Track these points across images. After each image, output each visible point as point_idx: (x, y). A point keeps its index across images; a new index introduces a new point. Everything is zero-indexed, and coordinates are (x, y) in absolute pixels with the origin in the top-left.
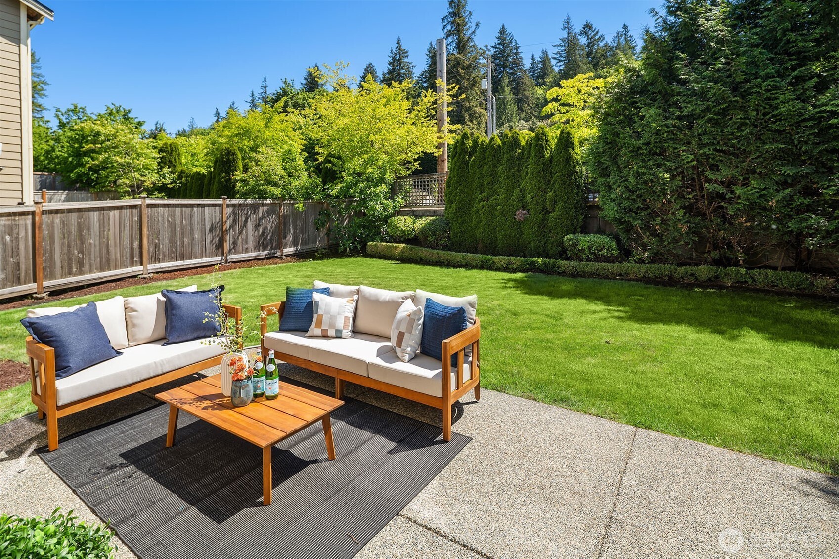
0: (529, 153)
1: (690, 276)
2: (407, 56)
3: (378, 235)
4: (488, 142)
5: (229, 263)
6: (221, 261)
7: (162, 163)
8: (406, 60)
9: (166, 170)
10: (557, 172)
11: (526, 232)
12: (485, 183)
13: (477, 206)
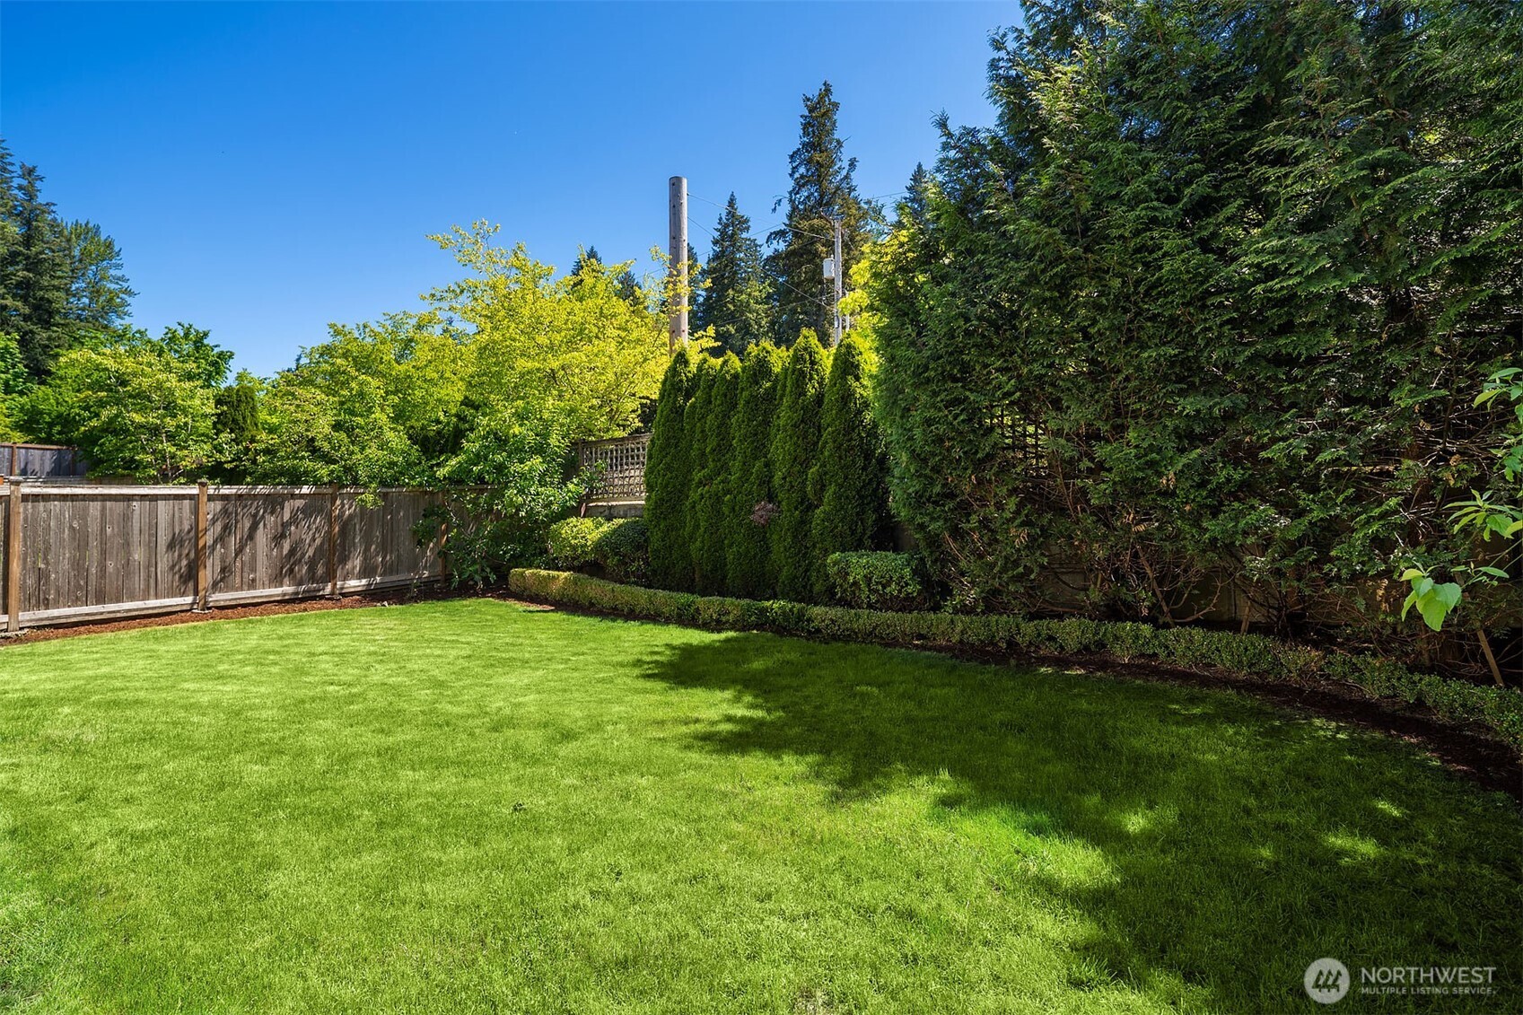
0: (785, 386)
1: (1047, 640)
2: (748, 228)
3: (541, 554)
4: (718, 368)
5: (209, 608)
6: (193, 604)
7: (221, 422)
8: (744, 235)
9: (225, 436)
10: (828, 426)
11: (775, 548)
12: (708, 450)
13: (694, 495)
